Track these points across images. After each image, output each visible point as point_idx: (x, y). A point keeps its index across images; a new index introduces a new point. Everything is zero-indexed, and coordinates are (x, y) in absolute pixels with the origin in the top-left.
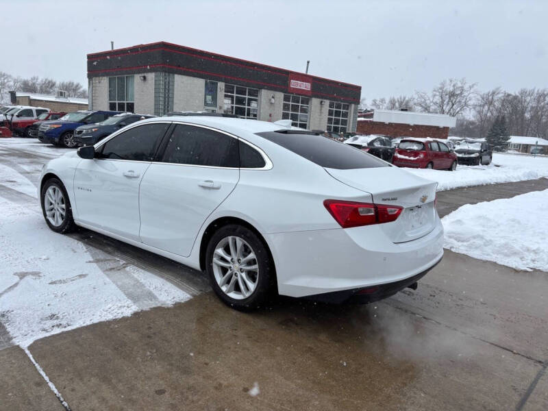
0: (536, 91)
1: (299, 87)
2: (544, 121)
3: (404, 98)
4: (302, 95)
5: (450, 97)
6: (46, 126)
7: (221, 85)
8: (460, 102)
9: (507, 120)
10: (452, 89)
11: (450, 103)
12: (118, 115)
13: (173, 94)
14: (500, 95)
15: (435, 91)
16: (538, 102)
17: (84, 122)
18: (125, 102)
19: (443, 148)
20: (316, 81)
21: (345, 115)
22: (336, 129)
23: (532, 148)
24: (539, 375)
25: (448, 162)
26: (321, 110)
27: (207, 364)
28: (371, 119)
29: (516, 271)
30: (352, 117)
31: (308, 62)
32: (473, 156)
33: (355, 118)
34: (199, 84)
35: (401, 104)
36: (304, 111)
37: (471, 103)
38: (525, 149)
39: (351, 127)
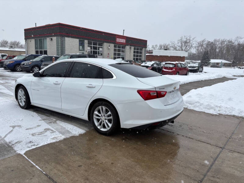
0: (221, 40)
1: (120, 41)
2: (224, 52)
3: (166, 45)
4: (122, 45)
5: (185, 44)
6: (7, 62)
7: (86, 42)
8: (189, 45)
9: (209, 53)
10: (185, 40)
11: (185, 46)
12: (40, 56)
13: (65, 46)
14: (206, 42)
15: (178, 41)
16: (222, 44)
17: (25, 60)
18: (43, 50)
19: (183, 66)
20: (128, 39)
21: (141, 53)
22: (137, 59)
24: (221, 152)
25: (185, 72)
26: (130, 51)
27: (96, 156)
28: (152, 54)
29: (213, 115)
30: (144, 53)
31: (124, 30)
32: (195, 68)
34: (76, 41)
35: (164, 47)
36: (123, 51)
37: (194, 46)
39: (143, 58)
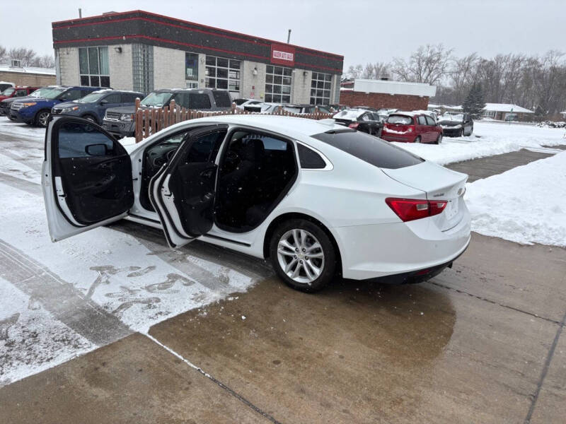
0: (511, 56)
1: (281, 58)
2: (518, 87)
3: (381, 66)
4: (285, 66)
5: (427, 64)
6: (19, 103)
8: (436, 68)
9: (483, 86)
10: (429, 55)
11: (428, 70)
12: (97, 92)
13: (153, 68)
14: (475, 61)
15: (412, 57)
16: (514, 66)
17: (60, 99)
18: (99, 75)
19: (430, 121)
20: (299, 52)
21: (328, 86)
22: (319, 101)
23: (507, 115)
25: (434, 135)
26: (304, 81)
28: (352, 89)
30: (335, 88)
31: (290, 31)
32: (456, 127)
33: (338, 88)
34: (179, 56)
36: (286, 82)
37: (447, 69)
38: (500, 116)
39: (334, 99)
